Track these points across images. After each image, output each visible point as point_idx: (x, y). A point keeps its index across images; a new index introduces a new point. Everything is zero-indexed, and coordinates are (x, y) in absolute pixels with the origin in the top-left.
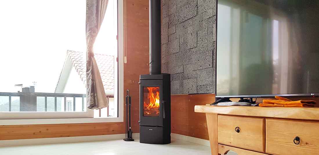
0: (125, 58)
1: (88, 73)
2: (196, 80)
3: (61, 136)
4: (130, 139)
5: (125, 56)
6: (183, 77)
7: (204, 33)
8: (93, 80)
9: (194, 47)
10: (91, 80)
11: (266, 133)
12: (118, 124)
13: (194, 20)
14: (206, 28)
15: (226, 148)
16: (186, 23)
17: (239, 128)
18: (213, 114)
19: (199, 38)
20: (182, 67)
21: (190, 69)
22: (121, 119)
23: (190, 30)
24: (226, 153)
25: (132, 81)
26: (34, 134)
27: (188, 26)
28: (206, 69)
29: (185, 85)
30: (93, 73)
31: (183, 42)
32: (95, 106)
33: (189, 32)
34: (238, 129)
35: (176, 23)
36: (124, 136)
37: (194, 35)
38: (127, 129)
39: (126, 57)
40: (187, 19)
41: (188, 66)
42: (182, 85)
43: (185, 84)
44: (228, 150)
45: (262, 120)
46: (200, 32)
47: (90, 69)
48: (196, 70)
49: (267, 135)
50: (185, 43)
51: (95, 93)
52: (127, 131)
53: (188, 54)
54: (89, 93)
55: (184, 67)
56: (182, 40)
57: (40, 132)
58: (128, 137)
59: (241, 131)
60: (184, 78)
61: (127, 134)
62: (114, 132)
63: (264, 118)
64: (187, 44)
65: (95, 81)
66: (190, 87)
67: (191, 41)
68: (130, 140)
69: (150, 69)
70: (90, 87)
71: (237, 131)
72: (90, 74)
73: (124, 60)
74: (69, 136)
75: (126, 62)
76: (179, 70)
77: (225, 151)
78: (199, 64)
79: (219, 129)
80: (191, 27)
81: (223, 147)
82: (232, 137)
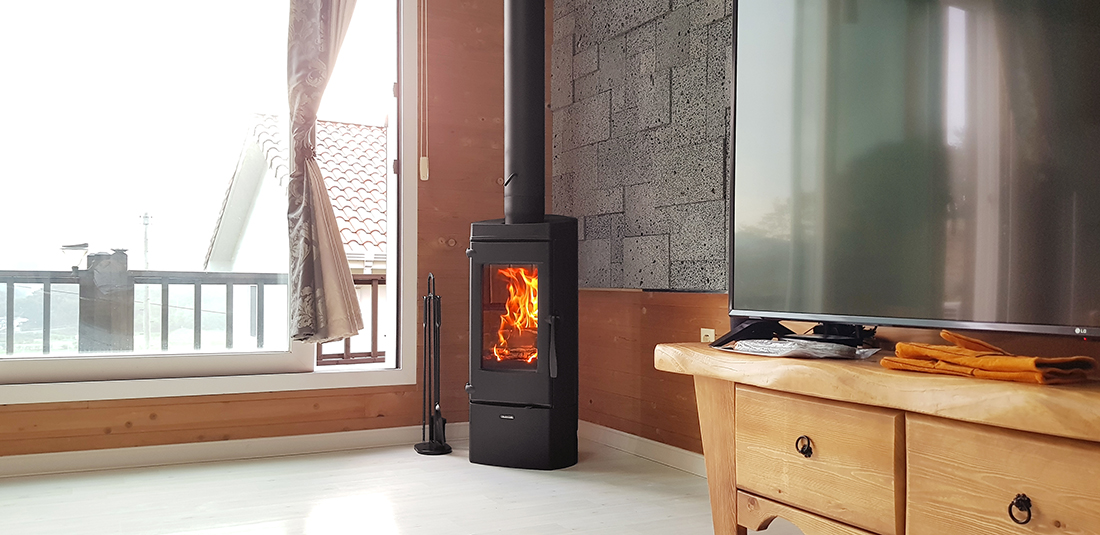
0: (424, 161)
1: (292, 216)
2: (666, 242)
3: (201, 439)
4: (436, 446)
5: (424, 155)
6: (623, 228)
7: (694, 74)
8: (309, 242)
9: (659, 124)
10: (302, 240)
11: (908, 468)
12: (396, 393)
13: (660, 27)
14: (703, 59)
15: (766, 509)
16: (635, 37)
17: (808, 439)
18: (721, 382)
19: (676, 94)
20: (618, 194)
21: (646, 202)
22: (409, 376)
23: (646, 62)
24: (764, 526)
25: (447, 242)
26: (108, 431)
27: (641, 50)
28: (699, 202)
29: (628, 256)
30: (309, 215)
31: (623, 103)
32: (316, 332)
33: (643, 69)
34: (806, 443)
35: (600, 36)
36: (418, 432)
37: (661, 79)
38: (427, 410)
39: (426, 158)
40: (635, 25)
41: (640, 189)
42: (618, 257)
43: (630, 254)
44: (770, 515)
45: (893, 418)
46: (682, 72)
47: (300, 204)
48: (667, 207)
49: (911, 476)
50: (631, 107)
51: (317, 285)
52: (427, 414)
53: (640, 148)
54: (296, 285)
55: (626, 195)
56: (619, 99)
57: (129, 424)
58: (431, 438)
59: (817, 452)
60: (625, 232)
61: (427, 426)
62: (383, 420)
63: (902, 414)
64: (635, 111)
65: (317, 246)
66: (647, 264)
67: (650, 100)
68: (436, 449)
69: (507, 204)
70: (300, 267)
71: (802, 452)
72: (301, 220)
73: (418, 168)
74: (226, 438)
75: (425, 176)
76: (610, 202)
77: (762, 520)
78: (678, 184)
79: (741, 438)
80: (651, 55)
81: (753, 502)
82: (785, 469)
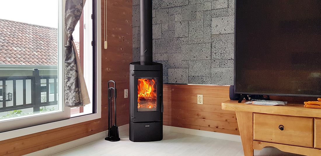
1: (67, 62)
2: (187, 70)
6: (168, 65)
7: (198, 24)
9: (184, 36)
11: (315, 131)
12: (96, 122)
13: (183, 8)
14: (202, 20)
17: (283, 126)
18: (247, 113)
19: (191, 29)
20: (166, 55)
21: (178, 58)
22: (98, 115)
23: (178, 18)
26: (7, 153)
27: (175, 14)
28: (201, 60)
31: (167, 28)
33: (176, 20)
35: (156, 7)
37: (185, 24)
39: (106, 42)
40: (173, 6)
41: (175, 55)
43: (171, 73)
46: (193, 22)
48: (187, 60)
50: (171, 30)
51: (79, 87)
53: (175, 43)
55: (169, 56)
56: (166, 27)
57: (15, 148)
63: (313, 118)
64: (173, 31)
66: (179, 77)
75: (106, 47)
77: (263, 147)
78: (192, 54)
80: (180, 16)
81: (260, 143)
82: (274, 134)
